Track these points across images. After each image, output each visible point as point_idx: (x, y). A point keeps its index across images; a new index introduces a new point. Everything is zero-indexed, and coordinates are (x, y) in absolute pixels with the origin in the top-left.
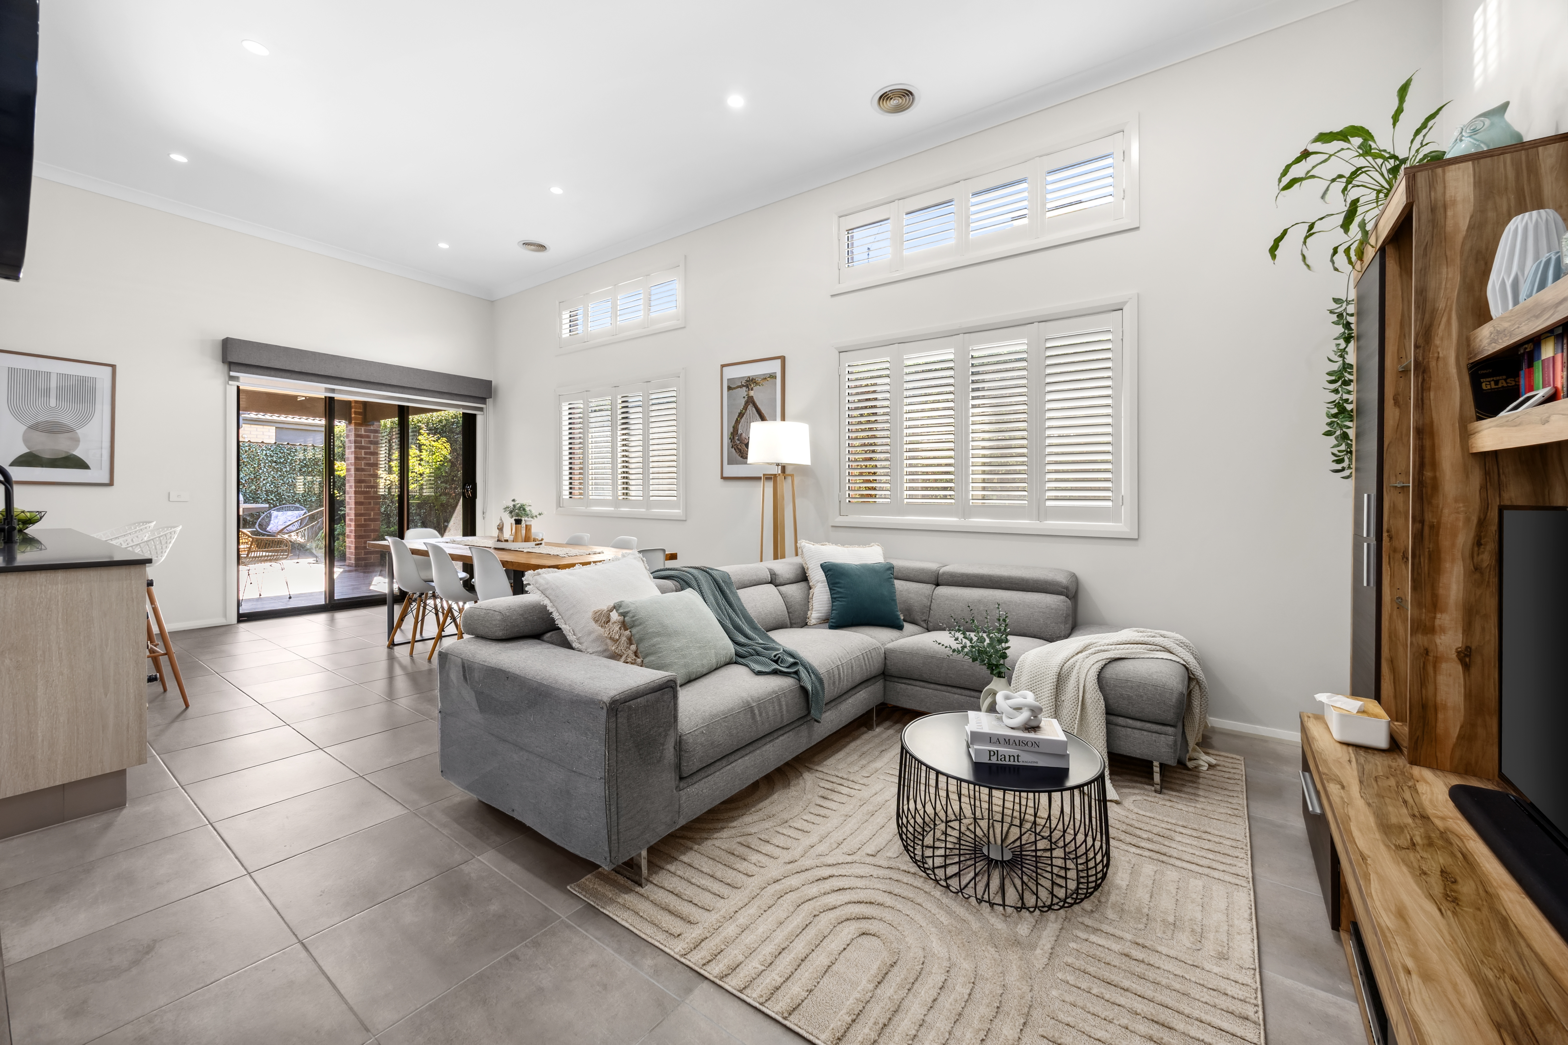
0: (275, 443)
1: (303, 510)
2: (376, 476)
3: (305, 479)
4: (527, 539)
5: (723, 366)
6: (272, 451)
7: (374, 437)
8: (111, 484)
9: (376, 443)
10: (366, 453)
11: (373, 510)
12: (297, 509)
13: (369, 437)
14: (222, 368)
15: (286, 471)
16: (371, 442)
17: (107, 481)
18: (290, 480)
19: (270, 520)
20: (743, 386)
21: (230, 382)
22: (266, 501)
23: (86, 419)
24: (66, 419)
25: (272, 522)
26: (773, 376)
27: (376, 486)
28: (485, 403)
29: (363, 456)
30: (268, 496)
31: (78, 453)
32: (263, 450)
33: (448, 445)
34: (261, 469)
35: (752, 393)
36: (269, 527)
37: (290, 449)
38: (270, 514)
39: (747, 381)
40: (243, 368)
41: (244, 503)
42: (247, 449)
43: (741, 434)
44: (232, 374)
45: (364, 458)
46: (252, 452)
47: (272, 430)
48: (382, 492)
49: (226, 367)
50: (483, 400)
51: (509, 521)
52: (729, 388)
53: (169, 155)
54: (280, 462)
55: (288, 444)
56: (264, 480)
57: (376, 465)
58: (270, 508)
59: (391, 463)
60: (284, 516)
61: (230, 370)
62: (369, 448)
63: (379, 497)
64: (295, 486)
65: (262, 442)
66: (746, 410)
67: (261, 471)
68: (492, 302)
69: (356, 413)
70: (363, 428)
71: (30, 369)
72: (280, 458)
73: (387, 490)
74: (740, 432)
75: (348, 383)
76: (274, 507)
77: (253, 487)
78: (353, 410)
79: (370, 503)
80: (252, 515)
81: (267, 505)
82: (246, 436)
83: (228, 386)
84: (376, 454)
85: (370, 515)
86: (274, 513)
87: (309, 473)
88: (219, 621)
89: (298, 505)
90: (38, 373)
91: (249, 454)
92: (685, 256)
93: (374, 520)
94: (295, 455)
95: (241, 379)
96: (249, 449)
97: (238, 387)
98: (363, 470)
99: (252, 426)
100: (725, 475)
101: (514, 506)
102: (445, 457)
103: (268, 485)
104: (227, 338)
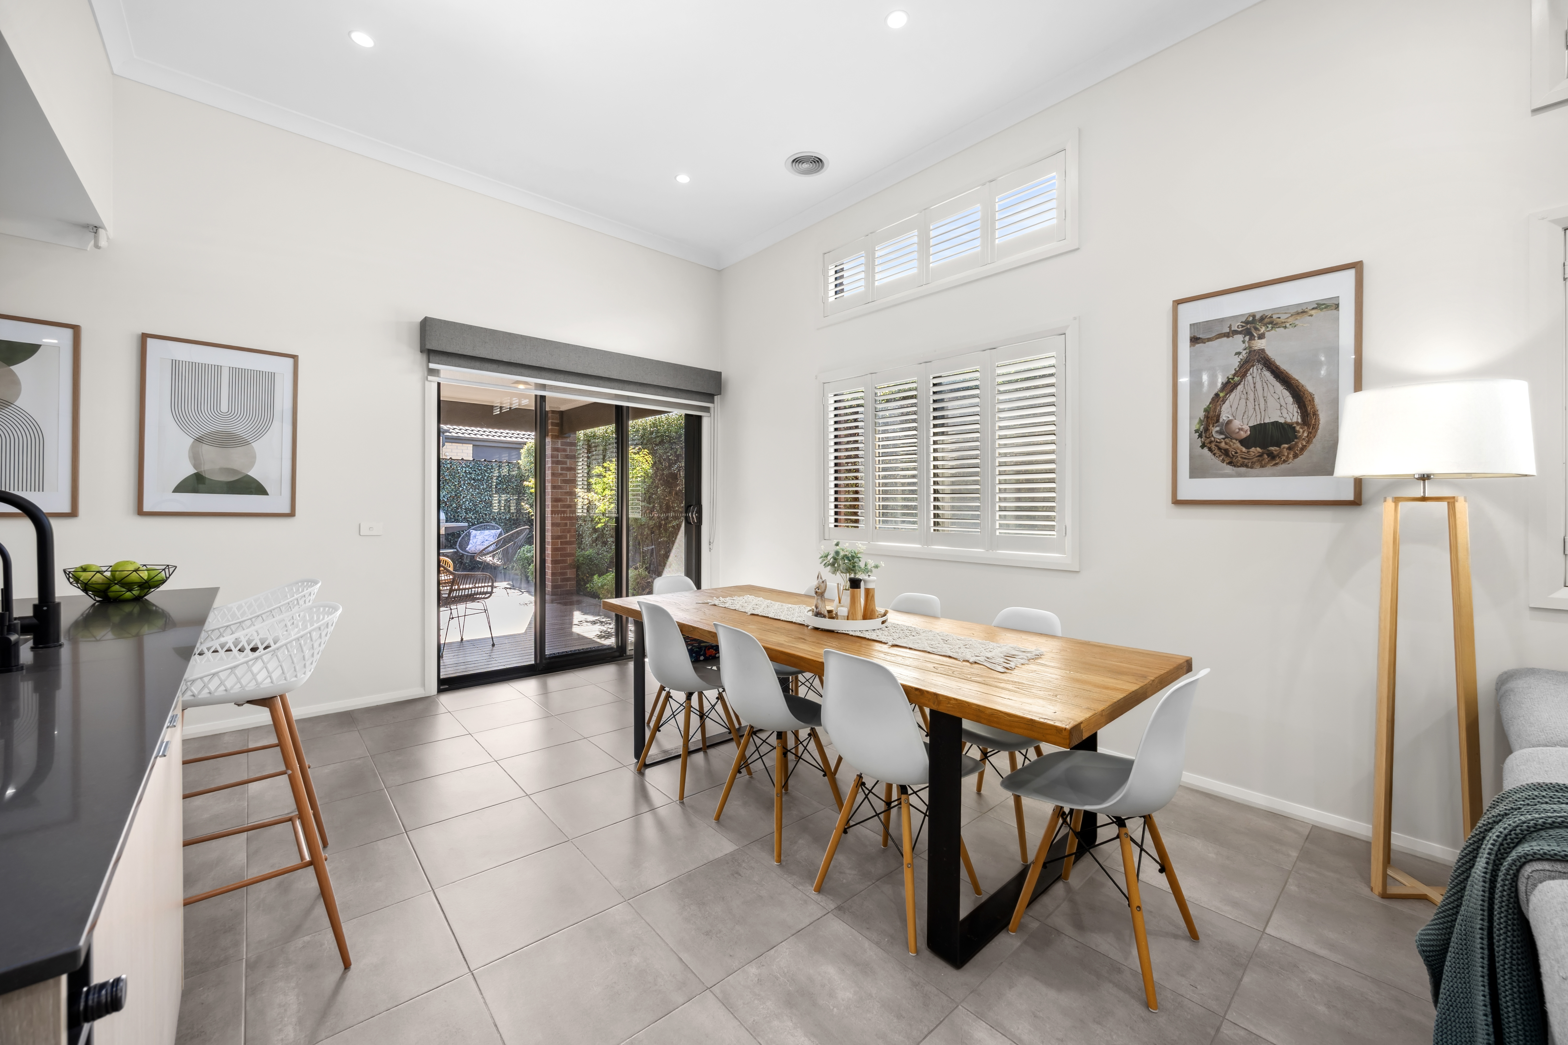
0: (474, 460)
1: (498, 529)
2: (573, 494)
3: (500, 497)
4: (868, 615)
5: (1178, 303)
6: (471, 468)
7: (571, 451)
8: (292, 514)
9: (574, 457)
10: (562, 469)
11: (569, 532)
12: (493, 528)
13: (565, 450)
14: (419, 359)
15: (483, 489)
16: (567, 457)
17: (287, 510)
18: (487, 498)
19: (469, 540)
20: (1235, 332)
21: (430, 378)
22: (465, 520)
23: (263, 428)
24: (240, 429)
25: (471, 541)
26: (1331, 306)
27: (572, 507)
28: (713, 402)
29: (560, 472)
30: (467, 513)
31: (253, 473)
32: (463, 467)
33: (649, 458)
34: (461, 486)
35: (1259, 344)
36: (469, 547)
37: (487, 465)
38: (469, 535)
39: (1247, 322)
40: (444, 358)
41: (447, 521)
42: (449, 466)
43: (1229, 422)
44: (432, 366)
45: (561, 474)
46: (453, 469)
47: (469, 448)
48: (579, 512)
49: (425, 357)
50: (710, 397)
51: (837, 582)
52: (1194, 340)
53: (349, 33)
54: (478, 480)
55: (485, 460)
56: (464, 497)
57: (573, 482)
58: (469, 527)
59: (591, 480)
60: (482, 536)
61: (429, 362)
62: (565, 463)
63: (578, 518)
64: (491, 505)
65: (462, 459)
66: (1244, 376)
67: (461, 489)
68: (720, 271)
69: (553, 424)
70: (560, 441)
71: (197, 361)
72: (478, 475)
73: (585, 511)
74: (1224, 417)
75: (561, 376)
76: (473, 525)
77: (454, 505)
78: (550, 421)
79: (566, 524)
80: (453, 534)
81: (466, 524)
82: (448, 454)
83: (427, 383)
84: (573, 469)
85: (566, 538)
86: (473, 532)
87: (504, 490)
88: (415, 692)
89: (494, 524)
90: (204, 367)
91: (450, 472)
92: (1080, 130)
93: (570, 543)
94: (492, 472)
95: (442, 374)
96: (451, 466)
97: (439, 384)
98: (560, 487)
99: (454, 444)
100: (1181, 497)
101: (837, 553)
102: (646, 473)
103: (467, 502)
104: (426, 318)
